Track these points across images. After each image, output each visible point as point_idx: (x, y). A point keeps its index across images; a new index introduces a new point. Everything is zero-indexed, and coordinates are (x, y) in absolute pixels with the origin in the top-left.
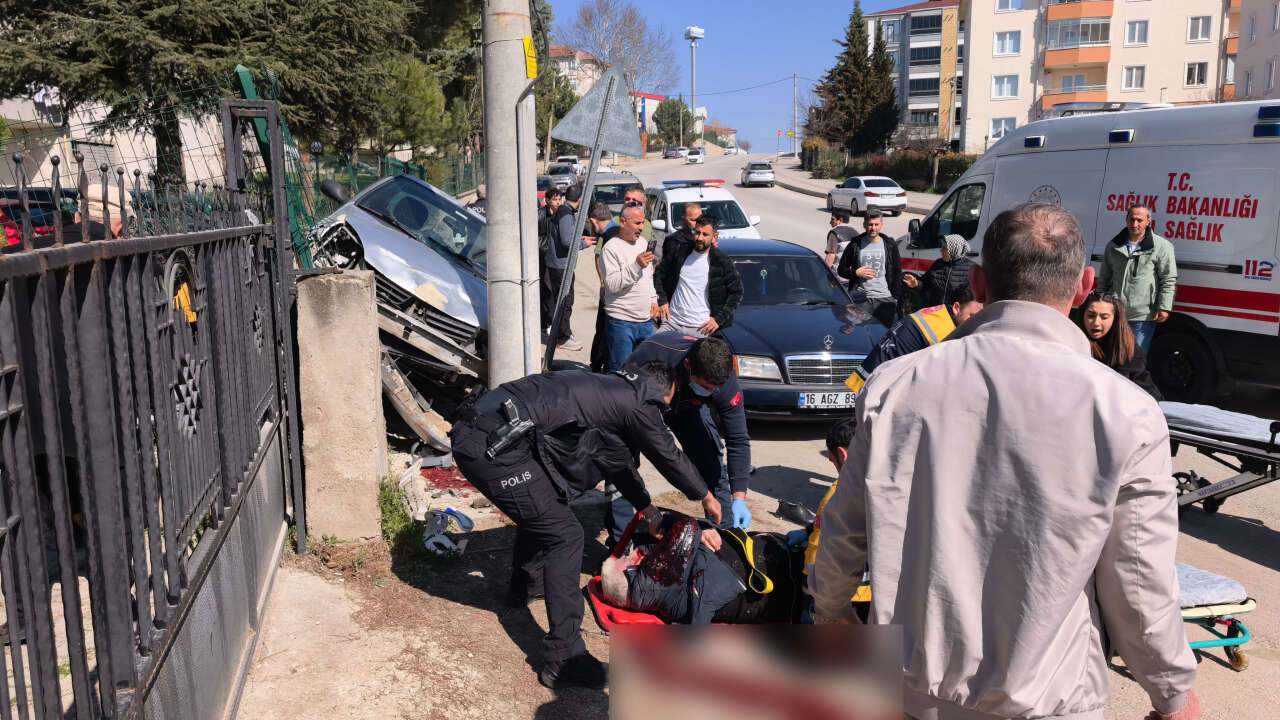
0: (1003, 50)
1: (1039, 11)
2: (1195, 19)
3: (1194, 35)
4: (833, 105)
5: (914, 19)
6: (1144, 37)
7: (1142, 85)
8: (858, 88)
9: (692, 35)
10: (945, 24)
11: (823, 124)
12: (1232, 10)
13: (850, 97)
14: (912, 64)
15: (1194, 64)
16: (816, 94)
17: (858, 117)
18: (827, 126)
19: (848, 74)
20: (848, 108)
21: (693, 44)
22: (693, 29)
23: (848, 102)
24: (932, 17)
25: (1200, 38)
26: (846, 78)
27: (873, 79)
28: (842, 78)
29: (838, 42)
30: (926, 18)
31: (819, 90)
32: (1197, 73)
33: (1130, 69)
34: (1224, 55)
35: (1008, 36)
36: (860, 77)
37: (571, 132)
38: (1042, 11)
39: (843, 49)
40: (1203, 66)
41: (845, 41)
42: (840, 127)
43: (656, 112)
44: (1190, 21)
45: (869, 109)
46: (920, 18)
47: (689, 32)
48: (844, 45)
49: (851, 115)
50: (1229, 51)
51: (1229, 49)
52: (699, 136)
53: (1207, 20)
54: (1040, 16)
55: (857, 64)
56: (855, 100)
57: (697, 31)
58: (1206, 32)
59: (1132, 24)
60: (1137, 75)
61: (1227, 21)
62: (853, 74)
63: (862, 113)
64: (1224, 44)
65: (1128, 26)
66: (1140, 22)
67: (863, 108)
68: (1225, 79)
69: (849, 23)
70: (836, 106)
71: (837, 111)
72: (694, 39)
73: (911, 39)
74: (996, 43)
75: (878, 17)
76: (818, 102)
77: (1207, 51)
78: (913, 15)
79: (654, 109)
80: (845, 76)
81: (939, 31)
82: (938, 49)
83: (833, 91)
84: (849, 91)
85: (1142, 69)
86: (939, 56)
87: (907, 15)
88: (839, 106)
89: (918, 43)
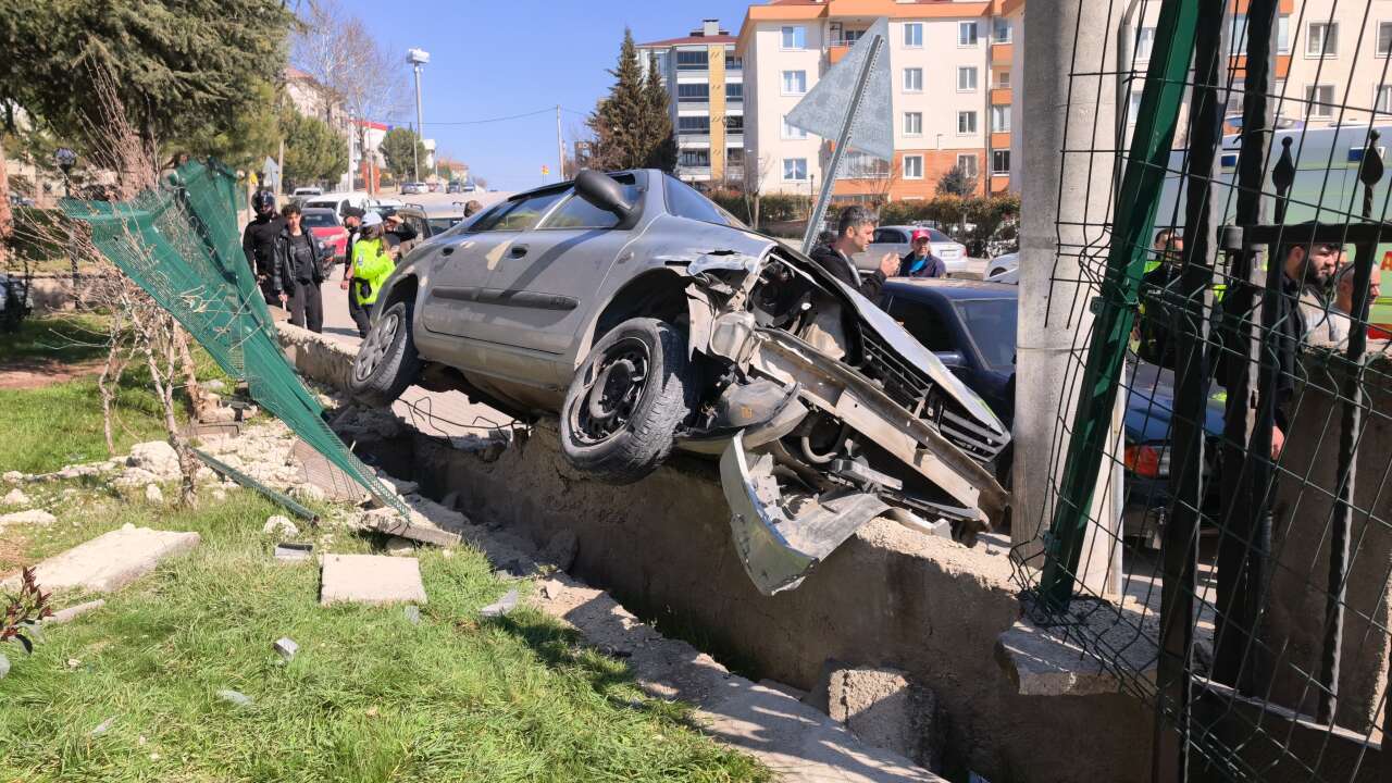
0: (789, 89)
1: (822, 52)
2: (963, 70)
3: (963, 85)
4: (610, 140)
5: (680, 54)
6: (919, 84)
7: (920, 131)
8: (635, 123)
9: (415, 58)
10: (711, 61)
11: (600, 160)
12: (995, 63)
13: (627, 132)
14: (680, 101)
15: (965, 113)
16: (590, 128)
17: (637, 154)
18: (605, 162)
19: (623, 107)
20: (626, 144)
21: (417, 69)
22: (415, 52)
23: (625, 137)
24: (699, 53)
25: (968, 88)
26: (623, 111)
27: (650, 113)
28: (618, 111)
29: (609, 71)
30: (693, 53)
31: (593, 124)
32: (967, 121)
33: (908, 115)
34: (991, 105)
35: (794, 74)
36: (637, 110)
37: (813, 117)
38: (825, 51)
39: (617, 80)
40: (972, 115)
41: (616, 72)
42: (619, 164)
43: (384, 143)
44: (958, 71)
45: (649, 145)
46: (686, 53)
47: (411, 55)
48: (618, 76)
49: (629, 151)
50: (994, 103)
51: (994, 99)
52: (433, 171)
53: (974, 71)
54: (823, 56)
55: (633, 96)
56: (633, 135)
57: (420, 55)
58: (974, 83)
59: (908, 71)
60: (916, 120)
61: (990, 72)
62: (630, 107)
63: (641, 150)
64: (990, 95)
65: (904, 73)
66: (915, 70)
67: (642, 145)
68: (992, 130)
69: (621, 53)
70: (613, 142)
71: (614, 146)
72: (417, 63)
73: (679, 74)
74: (784, 82)
75: (651, 48)
76: (592, 135)
77: (975, 101)
78: (679, 49)
79: (381, 140)
80: (621, 109)
81: (706, 68)
82: (706, 87)
83: (609, 125)
84: (626, 125)
85: (919, 115)
86: (707, 94)
87: (673, 49)
88: (616, 142)
89: (686, 78)
